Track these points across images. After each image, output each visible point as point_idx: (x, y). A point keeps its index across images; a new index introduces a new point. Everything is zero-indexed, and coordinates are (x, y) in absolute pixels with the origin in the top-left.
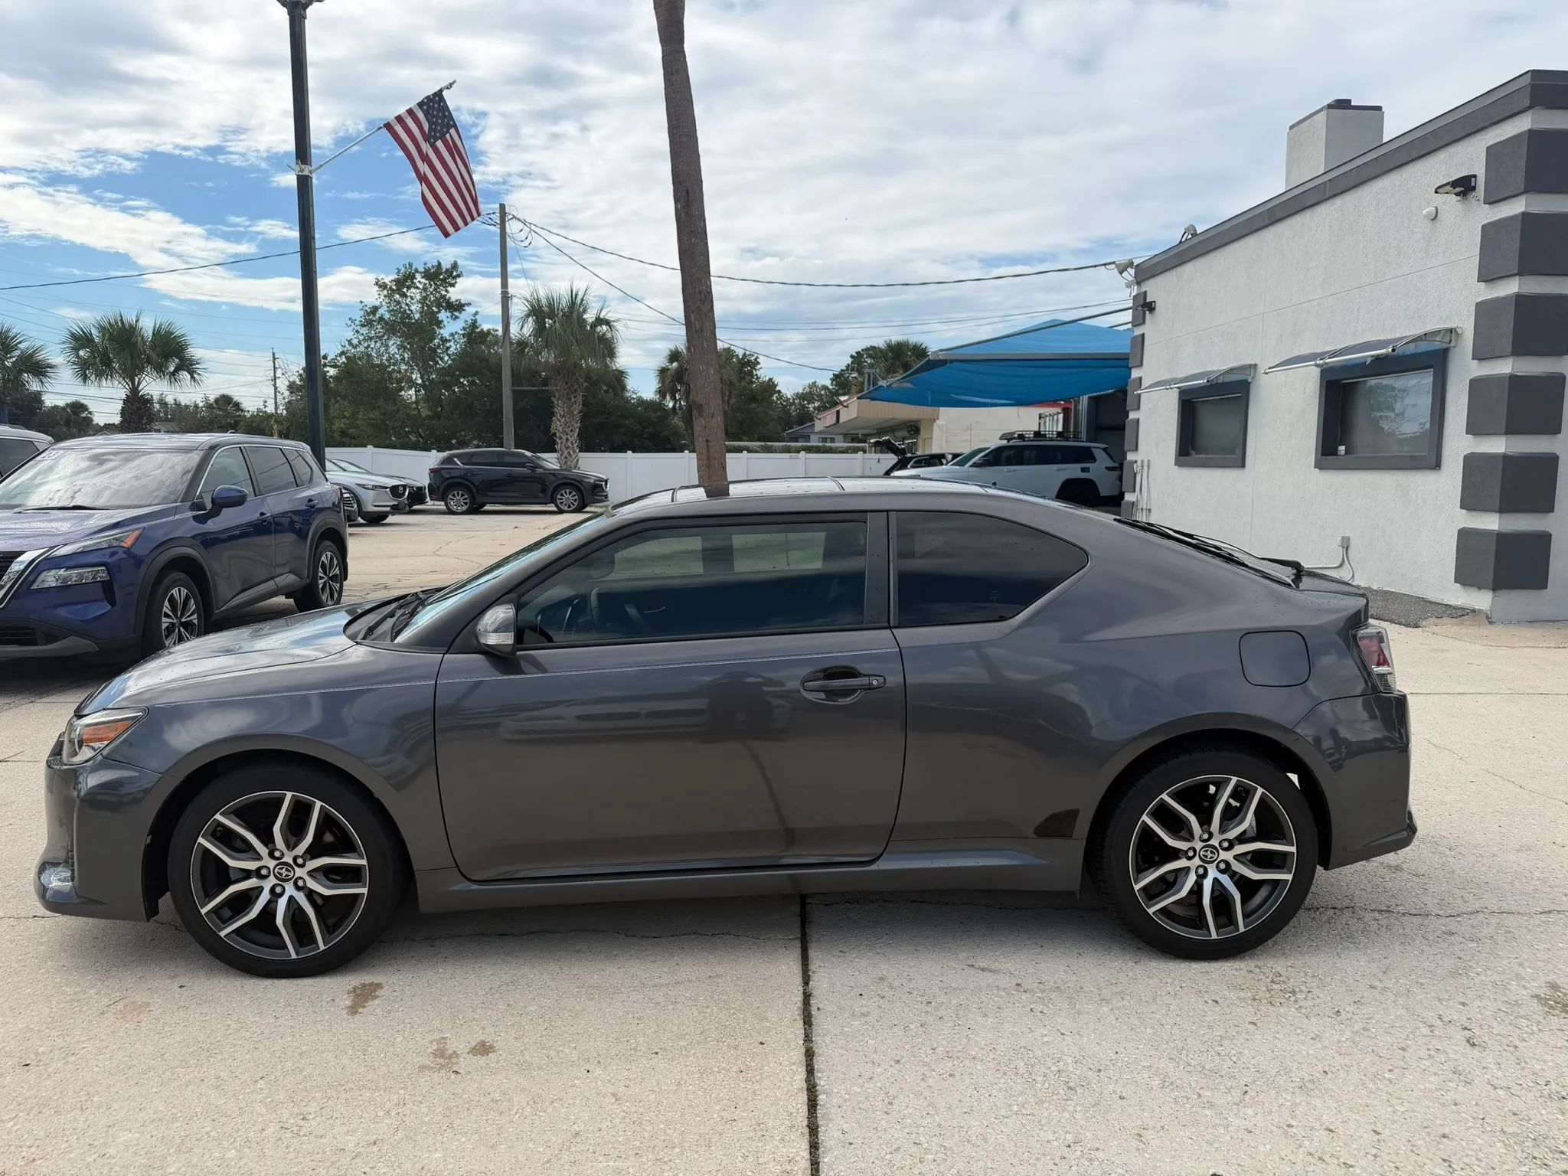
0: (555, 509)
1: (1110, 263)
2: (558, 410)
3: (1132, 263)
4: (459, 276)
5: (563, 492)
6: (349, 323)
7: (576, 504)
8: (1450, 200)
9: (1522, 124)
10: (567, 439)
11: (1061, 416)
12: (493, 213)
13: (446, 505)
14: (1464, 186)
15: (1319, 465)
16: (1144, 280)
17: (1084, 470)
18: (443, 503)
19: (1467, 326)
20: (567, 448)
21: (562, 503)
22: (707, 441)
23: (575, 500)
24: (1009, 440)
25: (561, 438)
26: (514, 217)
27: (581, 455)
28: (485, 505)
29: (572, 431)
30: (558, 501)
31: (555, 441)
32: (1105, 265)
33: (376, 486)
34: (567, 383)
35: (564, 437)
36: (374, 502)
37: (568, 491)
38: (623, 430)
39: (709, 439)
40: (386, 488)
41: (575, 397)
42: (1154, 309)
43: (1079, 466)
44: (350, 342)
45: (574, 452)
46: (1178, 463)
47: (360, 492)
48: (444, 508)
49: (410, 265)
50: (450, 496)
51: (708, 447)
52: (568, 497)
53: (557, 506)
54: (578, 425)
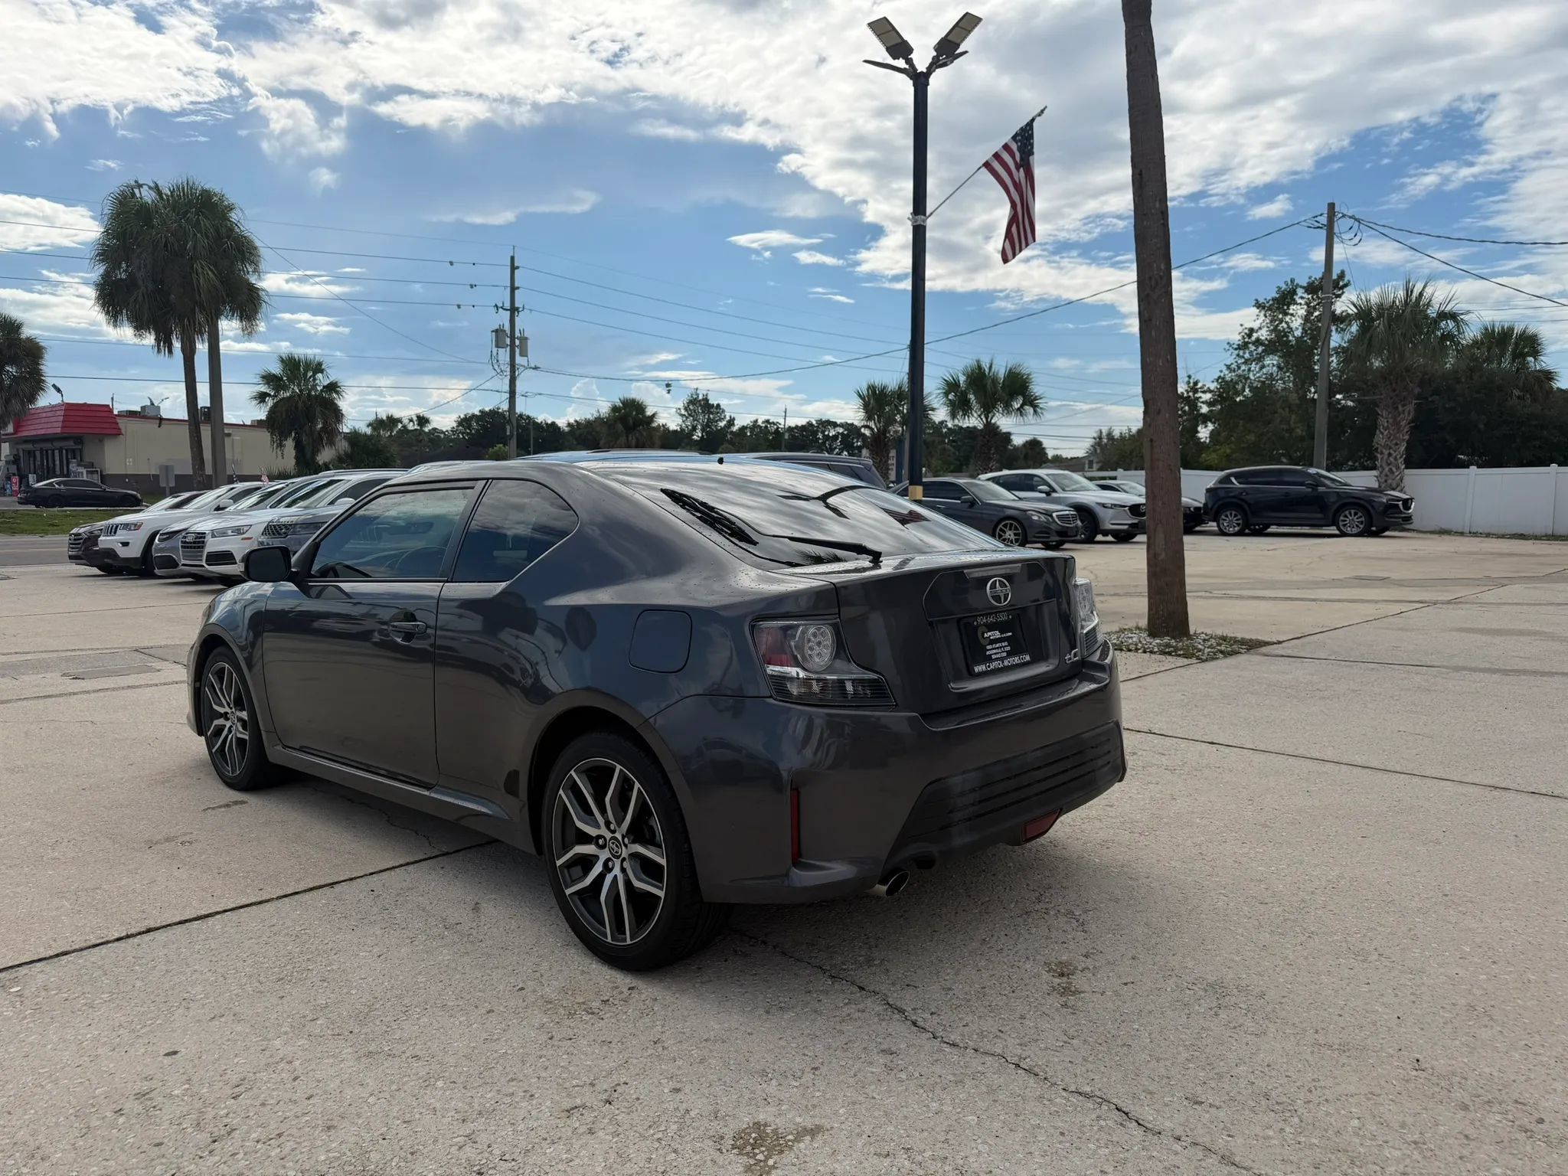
0: (1337, 532)
2: (1383, 422)
4: (1346, 285)
5: (1347, 512)
6: (1227, 347)
7: (1362, 526)
10: (1390, 455)
12: (1321, 215)
13: (1218, 526)
18: (1215, 524)
20: (1389, 465)
21: (1345, 525)
23: (1362, 523)
25: (1382, 453)
26: (1344, 216)
27: (1407, 471)
28: (1269, 527)
29: (1396, 444)
30: (1341, 523)
31: (1376, 457)
33: (1115, 505)
34: (1394, 391)
35: (1386, 452)
36: (1111, 519)
37: (1353, 511)
38: (1537, 443)
40: (1125, 507)
41: (1403, 406)
44: (1228, 367)
45: (1398, 468)
47: (1099, 511)
48: (1216, 529)
49: (1292, 281)
50: (1223, 517)
52: (1352, 519)
53: (1339, 529)
54: (1407, 437)
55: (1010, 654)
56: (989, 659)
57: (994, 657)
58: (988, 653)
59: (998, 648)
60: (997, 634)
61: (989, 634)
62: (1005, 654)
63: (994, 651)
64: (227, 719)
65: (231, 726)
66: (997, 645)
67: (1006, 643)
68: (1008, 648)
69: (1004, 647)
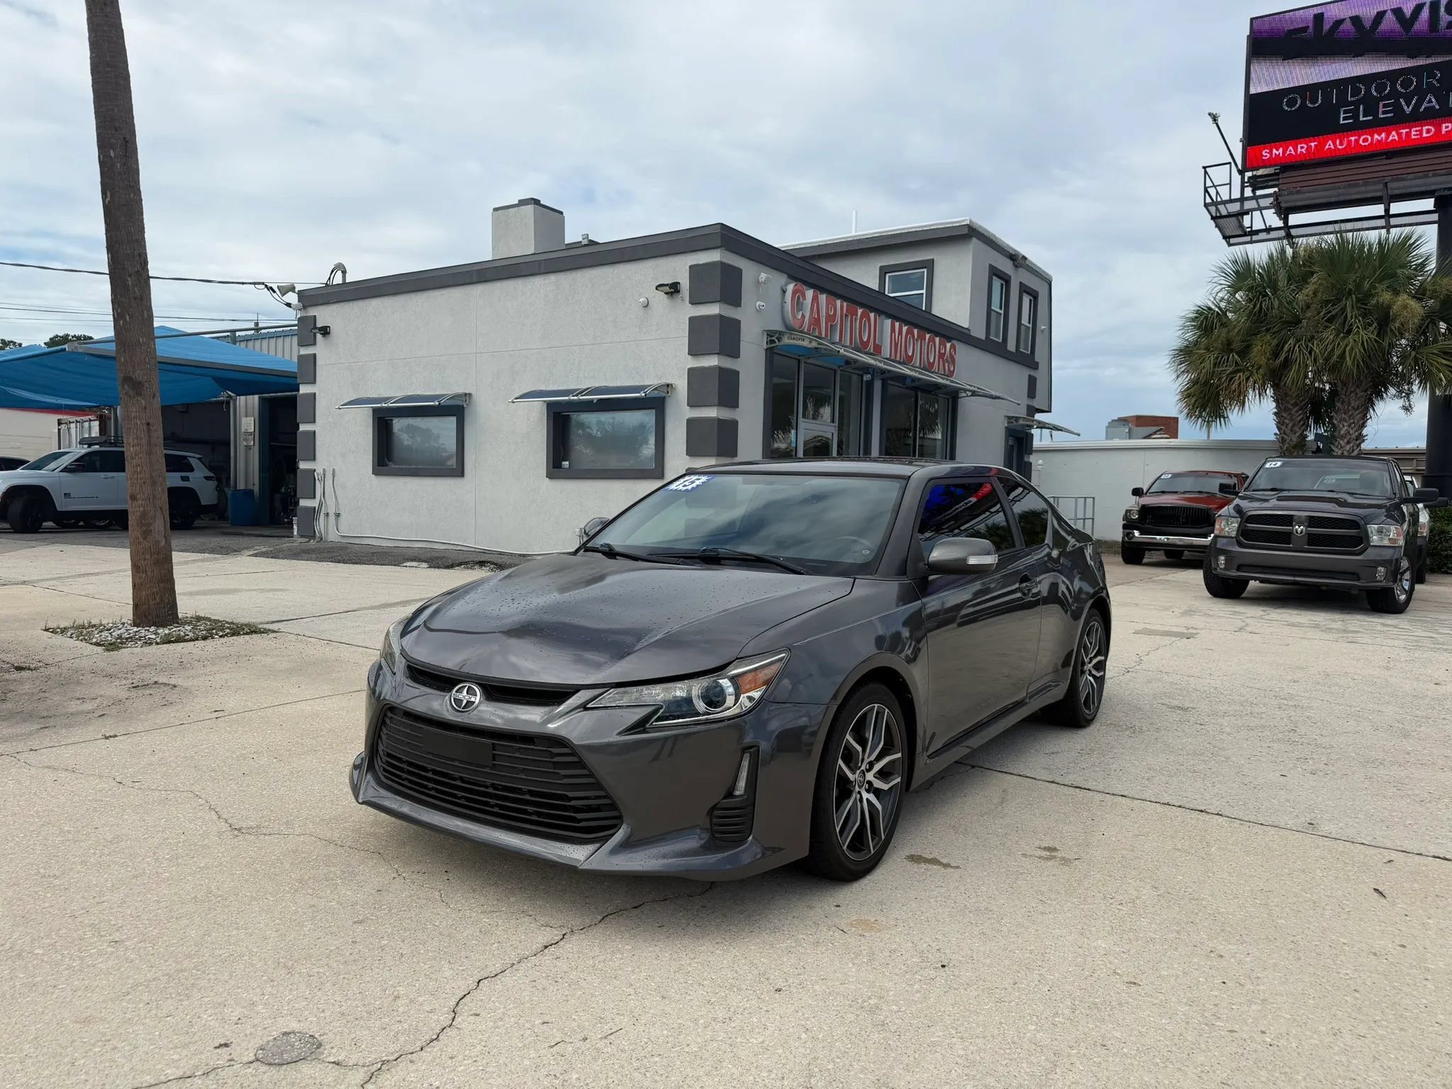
1: (259, 283)
3: (294, 288)
8: (661, 296)
9: (714, 256)
11: (97, 423)
14: (673, 290)
15: (550, 476)
16: (311, 306)
17: (184, 479)
19: (682, 385)
22: (148, 424)
24: (90, 446)
32: (255, 284)
39: (151, 421)
42: (329, 333)
43: (178, 475)
46: (376, 472)
51: (149, 431)
64: (870, 783)
65: (868, 770)
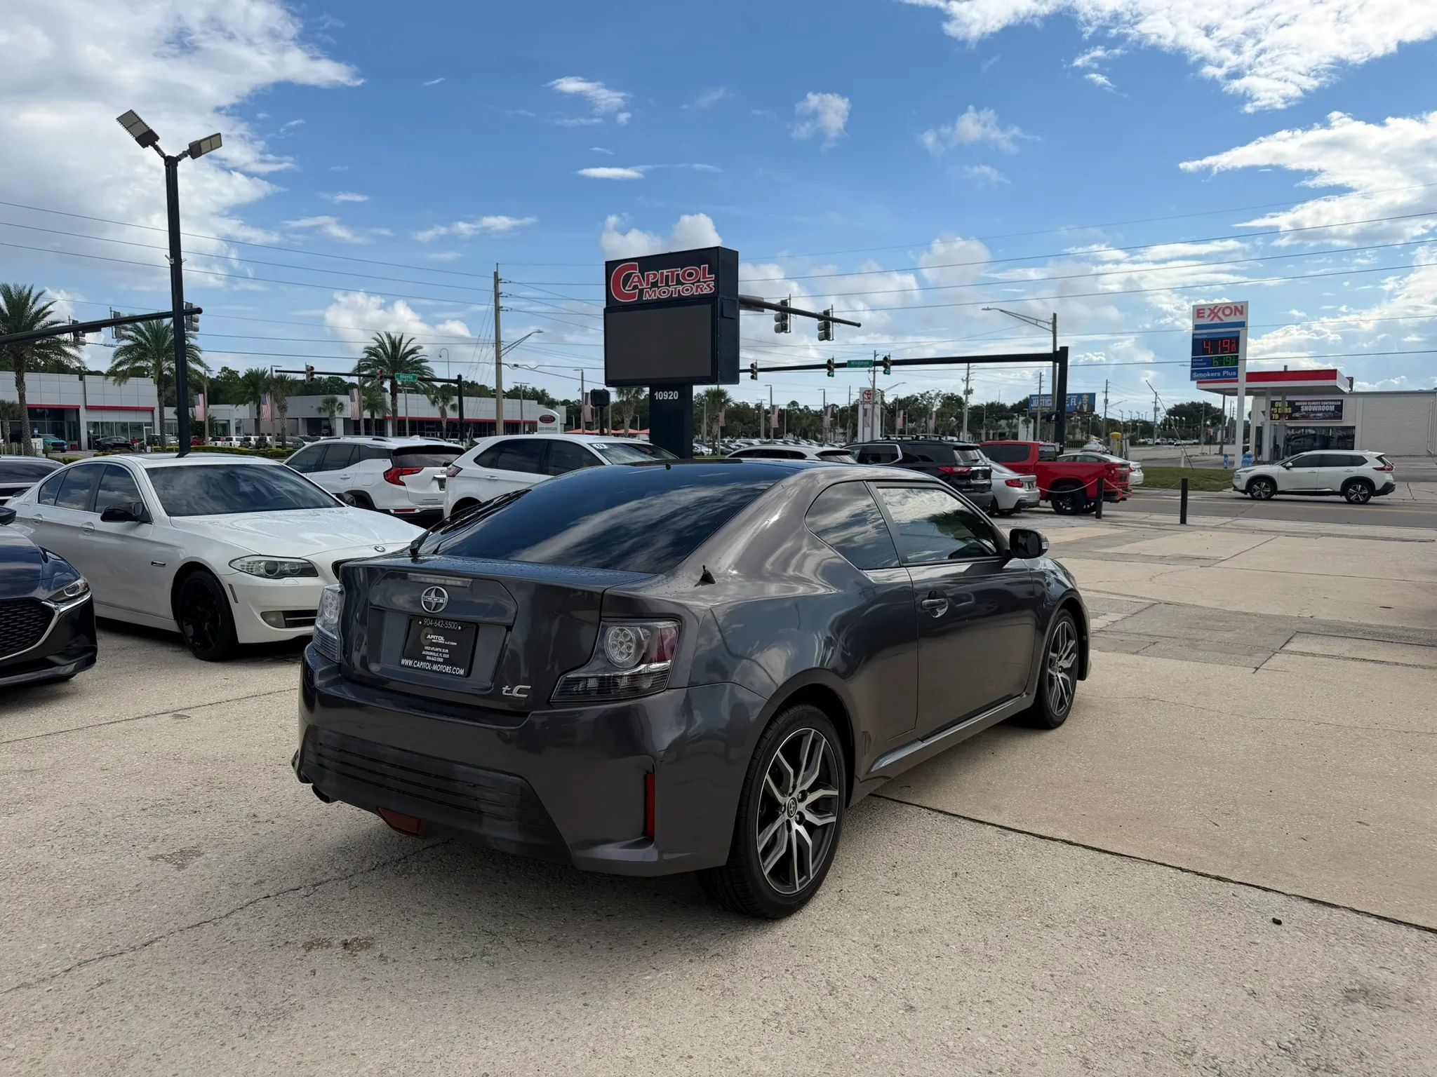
55: (446, 662)
56: (423, 659)
57: (428, 658)
58: (424, 653)
59: (436, 652)
60: (441, 640)
61: (433, 636)
62: (441, 660)
63: (431, 654)
66: (437, 650)
67: (447, 651)
68: (447, 656)
69: (443, 653)
